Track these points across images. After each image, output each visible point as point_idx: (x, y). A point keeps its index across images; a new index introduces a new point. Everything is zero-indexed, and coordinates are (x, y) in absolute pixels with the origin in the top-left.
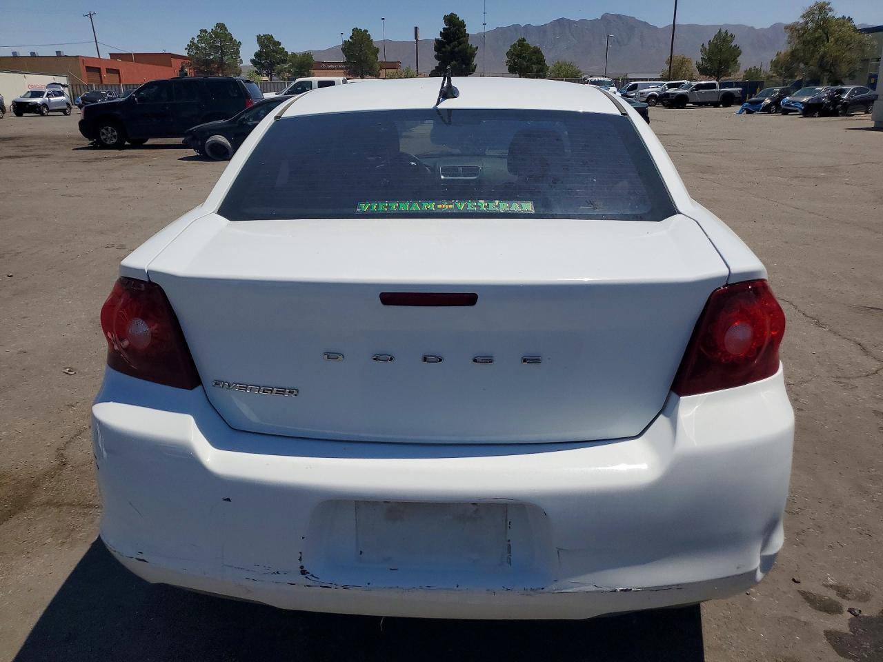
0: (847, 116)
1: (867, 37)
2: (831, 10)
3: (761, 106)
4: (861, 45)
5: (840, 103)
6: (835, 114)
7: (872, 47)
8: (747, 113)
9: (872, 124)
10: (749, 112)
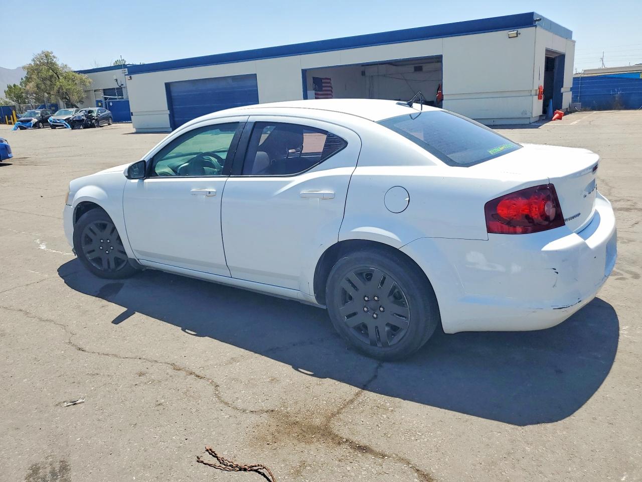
0: (100, 127)
1: (84, 76)
2: (54, 57)
3: (31, 123)
4: (83, 82)
5: (94, 119)
6: (92, 126)
7: (89, 82)
8: (21, 129)
9: (134, 130)
10: (22, 128)
